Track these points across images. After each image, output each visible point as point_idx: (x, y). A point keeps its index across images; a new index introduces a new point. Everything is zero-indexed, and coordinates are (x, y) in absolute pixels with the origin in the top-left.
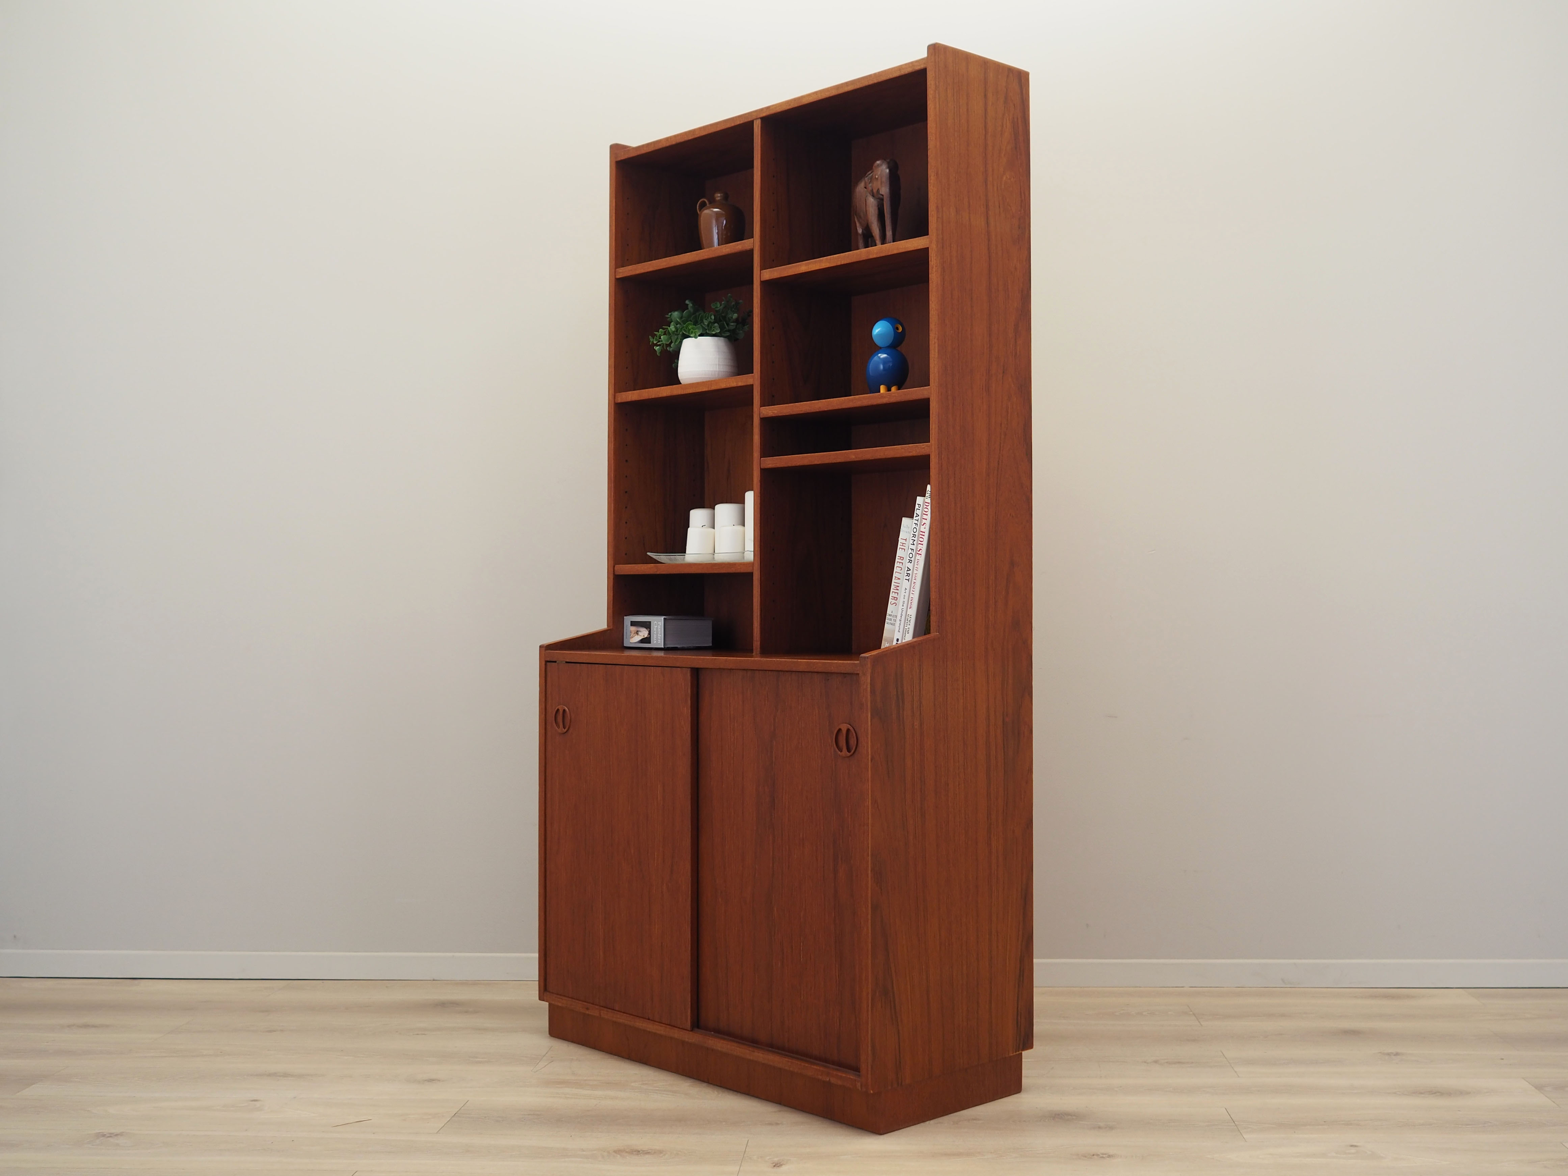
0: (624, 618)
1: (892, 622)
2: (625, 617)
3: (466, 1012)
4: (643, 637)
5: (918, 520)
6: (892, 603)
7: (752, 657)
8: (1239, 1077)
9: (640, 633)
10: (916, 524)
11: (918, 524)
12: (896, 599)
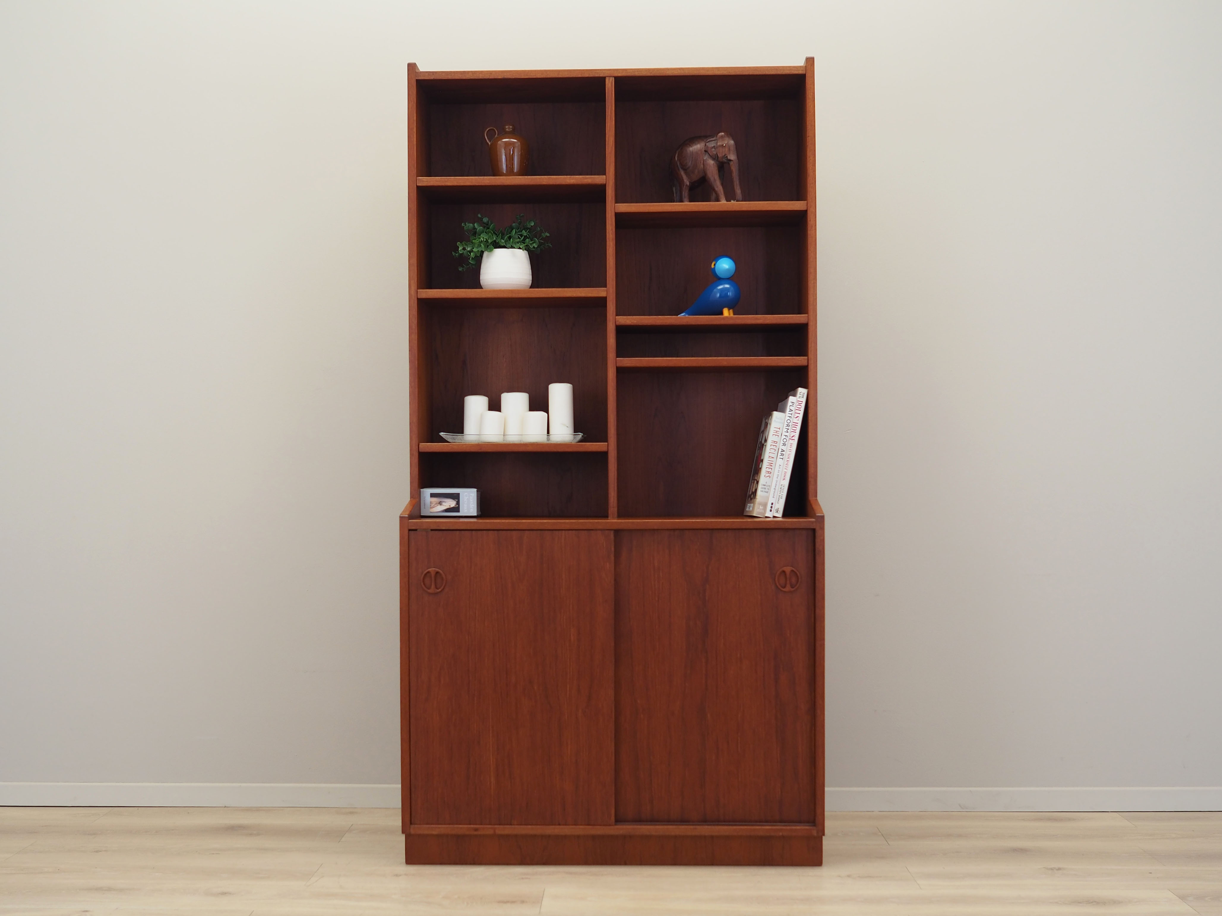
0: (420, 491)
1: (766, 490)
2: (422, 490)
3: (251, 834)
4: (449, 507)
5: (792, 414)
6: (766, 476)
7: (608, 520)
8: (921, 889)
9: (443, 504)
10: (790, 417)
11: (792, 416)
12: (770, 473)
